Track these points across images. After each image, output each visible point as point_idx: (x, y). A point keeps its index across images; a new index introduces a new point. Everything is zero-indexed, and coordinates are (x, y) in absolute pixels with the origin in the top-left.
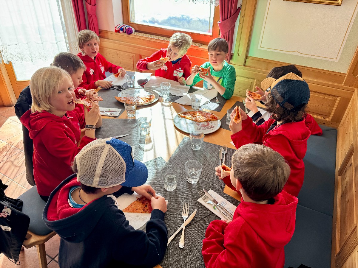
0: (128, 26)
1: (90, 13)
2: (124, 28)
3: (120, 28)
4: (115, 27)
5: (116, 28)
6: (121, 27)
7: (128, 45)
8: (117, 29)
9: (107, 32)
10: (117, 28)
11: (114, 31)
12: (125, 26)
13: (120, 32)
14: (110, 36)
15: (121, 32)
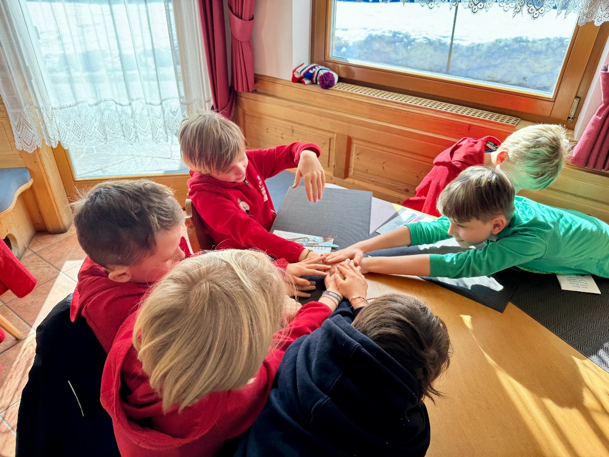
0: (324, 68)
1: (237, 38)
2: (314, 73)
3: (304, 74)
4: (294, 71)
5: (295, 73)
6: (308, 71)
7: (321, 114)
8: (297, 76)
9: (274, 80)
10: (298, 72)
11: (291, 80)
12: (317, 69)
13: (303, 83)
14: (279, 89)
15: (307, 82)
